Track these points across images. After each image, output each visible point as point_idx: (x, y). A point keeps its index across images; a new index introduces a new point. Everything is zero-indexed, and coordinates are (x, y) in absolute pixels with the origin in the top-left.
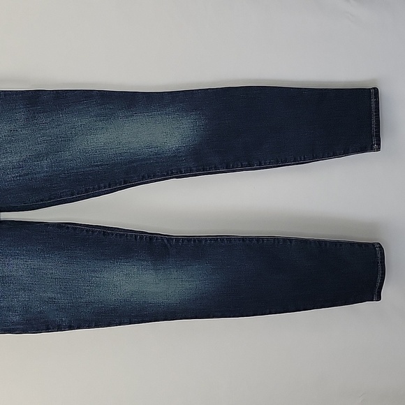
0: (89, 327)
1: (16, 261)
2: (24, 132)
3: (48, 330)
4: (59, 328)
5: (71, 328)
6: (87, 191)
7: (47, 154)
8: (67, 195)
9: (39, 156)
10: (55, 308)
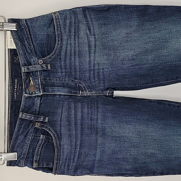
0: (174, 174)
1: (128, 126)
2: (136, 35)
3: (147, 174)
4: (154, 174)
5: (162, 174)
6: (177, 78)
7: (152, 51)
8: (163, 81)
9: (146, 52)
10: (155, 160)
